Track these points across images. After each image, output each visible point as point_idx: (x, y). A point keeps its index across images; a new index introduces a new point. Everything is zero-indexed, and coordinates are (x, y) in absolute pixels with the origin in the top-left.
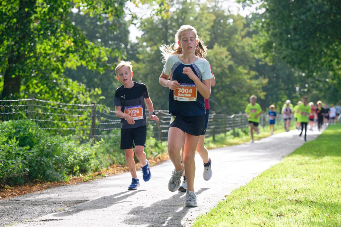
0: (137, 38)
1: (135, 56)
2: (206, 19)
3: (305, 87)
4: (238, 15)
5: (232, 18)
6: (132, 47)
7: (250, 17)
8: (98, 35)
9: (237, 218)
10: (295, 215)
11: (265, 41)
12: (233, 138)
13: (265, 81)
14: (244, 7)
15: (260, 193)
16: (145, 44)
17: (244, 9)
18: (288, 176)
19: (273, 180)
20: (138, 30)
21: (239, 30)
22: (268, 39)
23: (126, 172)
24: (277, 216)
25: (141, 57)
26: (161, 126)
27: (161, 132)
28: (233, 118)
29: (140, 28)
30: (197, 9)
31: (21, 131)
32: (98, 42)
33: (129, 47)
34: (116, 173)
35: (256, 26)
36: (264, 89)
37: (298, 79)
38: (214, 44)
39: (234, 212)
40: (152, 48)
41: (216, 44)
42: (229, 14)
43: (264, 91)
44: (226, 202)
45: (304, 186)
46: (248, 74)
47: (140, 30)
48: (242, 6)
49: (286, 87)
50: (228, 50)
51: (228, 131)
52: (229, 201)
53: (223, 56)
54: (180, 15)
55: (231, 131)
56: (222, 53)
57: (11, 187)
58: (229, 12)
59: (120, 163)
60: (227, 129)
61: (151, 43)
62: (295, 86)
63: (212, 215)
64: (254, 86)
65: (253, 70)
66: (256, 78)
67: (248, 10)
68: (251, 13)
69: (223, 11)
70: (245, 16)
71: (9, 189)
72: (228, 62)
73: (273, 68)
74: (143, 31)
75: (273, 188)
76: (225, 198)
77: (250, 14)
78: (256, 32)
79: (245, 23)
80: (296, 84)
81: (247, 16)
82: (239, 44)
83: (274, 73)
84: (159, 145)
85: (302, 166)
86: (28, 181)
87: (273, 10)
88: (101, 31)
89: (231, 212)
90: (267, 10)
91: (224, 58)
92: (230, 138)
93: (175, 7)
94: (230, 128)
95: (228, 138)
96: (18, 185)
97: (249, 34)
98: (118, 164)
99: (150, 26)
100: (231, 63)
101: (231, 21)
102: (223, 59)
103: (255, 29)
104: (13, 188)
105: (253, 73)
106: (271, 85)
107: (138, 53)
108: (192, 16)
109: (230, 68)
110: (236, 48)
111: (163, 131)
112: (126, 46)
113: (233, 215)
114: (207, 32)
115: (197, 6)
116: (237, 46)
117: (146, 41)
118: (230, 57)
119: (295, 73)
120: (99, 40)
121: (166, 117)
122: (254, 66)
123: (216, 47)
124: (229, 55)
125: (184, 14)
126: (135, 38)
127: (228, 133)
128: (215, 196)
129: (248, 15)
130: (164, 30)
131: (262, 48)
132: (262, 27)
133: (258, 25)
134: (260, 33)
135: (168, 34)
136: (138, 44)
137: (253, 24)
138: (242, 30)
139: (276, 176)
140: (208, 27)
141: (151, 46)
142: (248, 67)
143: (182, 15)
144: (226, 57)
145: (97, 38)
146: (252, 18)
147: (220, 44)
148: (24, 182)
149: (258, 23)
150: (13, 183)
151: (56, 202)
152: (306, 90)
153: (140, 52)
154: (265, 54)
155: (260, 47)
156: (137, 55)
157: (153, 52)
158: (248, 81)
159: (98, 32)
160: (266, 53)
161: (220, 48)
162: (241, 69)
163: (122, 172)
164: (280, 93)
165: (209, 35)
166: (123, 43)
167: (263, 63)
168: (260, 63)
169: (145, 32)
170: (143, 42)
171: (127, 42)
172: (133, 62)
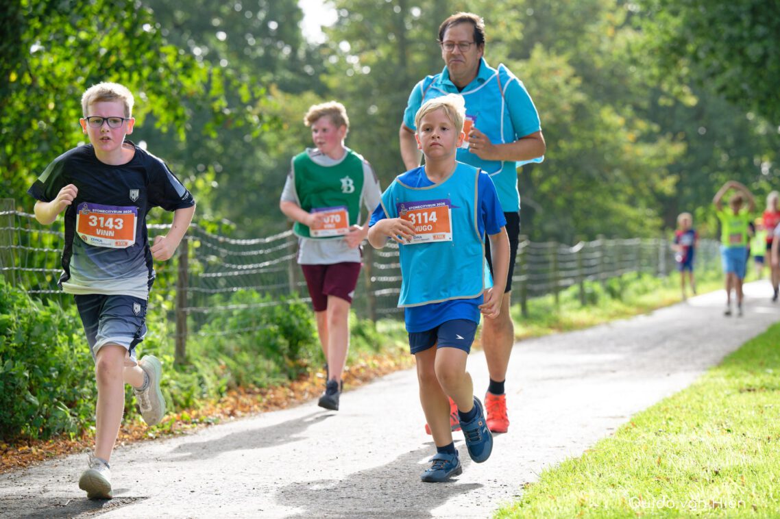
0: (324, 29)
6: (309, 54)
8: (216, 22)
12: (580, 309)
13: (676, 150)
16: (345, 46)
21: (605, 8)
25: (333, 82)
26: (373, 279)
27: (375, 297)
28: (580, 252)
29: (330, 3)
32: (218, 41)
33: (301, 54)
36: (673, 168)
38: (533, 47)
40: (364, 57)
41: (538, 46)
44: (521, 506)
45: (741, 460)
46: (629, 125)
49: (733, 163)
50: (571, 63)
51: (566, 287)
52: (528, 503)
53: (559, 79)
55: (574, 289)
56: (553, 70)
60: (562, 283)
61: (359, 44)
62: (758, 159)
64: (644, 161)
65: (642, 118)
66: (648, 138)
72: (572, 95)
73: (698, 112)
74: (339, 9)
75: (656, 464)
76: (522, 493)
80: (762, 155)
82: (604, 47)
83: (700, 126)
84: (369, 332)
91: (561, 85)
92: (571, 309)
94: (569, 282)
95: (563, 307)
98: (252, 386)
102: (558, 88)
105: (642, 125)
106: (693, 160)
107: (326, 71)
109: (579, 111)
110: (597, 57)
111: (378, 293)
112: (294, 50)
114: (514, 14)
116: (599, 52)
117: (349, 38)
118: (577, 82)
119: (756, 124)
120: (222, 36)
121: (388, 255)
122: (645, 104)
123: (537, 53)
124: (575, 76)
127: (564, 295)
128: (498, 484)
130: (397, 9)
135: (409, 19)
136: (324, 46)
138: (613, 11)
141: (361, 52)
142: (628, 111)
144: (567, 82)
145: (216, 29)
147: (548, 46)
153: (332, 70)
156: (324, 78)
157: (366, 70)
158: (627, 147)
159: (218, 14)
161: (549, 54)
162: (609, 116)
164: (716, 179)
165: (517, 20)
166: (286, 43)
167: (670, 103)
168: (662, 101)
169: (344, 13)
170: (339, 42)
171: (296, 41)
172: (310, 95)
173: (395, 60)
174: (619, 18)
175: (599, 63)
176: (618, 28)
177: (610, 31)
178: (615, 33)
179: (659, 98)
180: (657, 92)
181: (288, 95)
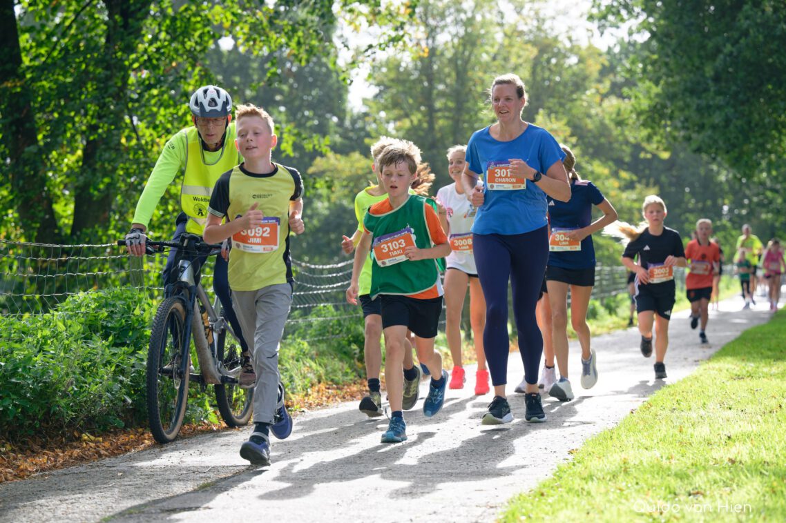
0: (365, 101)
1: (363, 141)
2: (519, 57)
3: (742, 206)
4: (590, 47)
5: (576, 54)
6: (354, 122)
7: (617, 50)
8: (278, 98)
9: (599, 500)
10: (729, 492)
11: (650, 104)
14: (602, 28)
15: (648, 443)
16: (383, 114)
17: (602, 33)
18: (711, 405)
19: (676, 413)
20: (367, 84)
22: (657, 100)
23: (347, 400)
24: (690, 495)
29: (371, 80)
30: (499, 37)
31: (116, 313)
32: (280, 112)
33: (347, 123)
34: (324, 404)
35: (629, 71)
37: (726, 187)
38: (537, 113)
39: (592, 486)
40: (398, 124)
41: (541, 111)
42: (568, 45)
44: (574, 465)
45: (747, 428)
46: (615, 174)
47: (371, 84)
48: (599, 27)
49: (700, 205)
50: (568, 124)
52: (579, 462)
54: (461, 49)
56: (554, 131)
57: (95, 436)
58: (570, 39)
59: (332, 380)
61: (396, 112)
62: (720, 201)
63: (542, 495)
64: (627, 204)
65: (625, 170)
66: (630, 186)
67: (612, 35)
68: (618, 42)
69: (556, 39)
70: (604, 49)
71: (91, 441)
73: (670, 164)
74: (378, 85)
75: (678, 433)
76: (570, 457)
77: (615, 45)
78: (630, 83)
79: (607, 63)
80: (723, 199)
81: (610, 49)
82: (593, 112)
83: (672, 175)
85: (742, 382)
86: (132, 422)
87: (667, 35)
88: (285, 88)
89: (586, 487)
90: (654, 35)
93: (449, 32)
96: (111, 432)
97: (616, 90)
98: (330, 383)
99: (392, 75)
101: (573, 60)
103: (628, 76)
104: (101, 439)
105: (624, 175)
107: (368, 135)
108: (487, 52)
110: (587, 120)
112: (341, 120)
113: (589, 493)
115: (498, 29)
116: (589, 116)
117: (385, 108)
118: (574, 140)
119: (718, 173)
120: (283, 109)
122: (627, 159)
123: (540, 118)
124: (572, 135)
125: (468, 47)
126: (361, 101)
128: (549, 451)
129: (612, 46)
130: (426, 84)
131: (642, 118)
132: (644, 71)
133: (634, 68)
134: (640, 84)
135: (435, 92)
136: (366, 115)
137: (623, 65)
138: (600, 81)
139: (684, 405)
141: (396, 120)
143: (465, 50)
144: (566, 140)
145: (278, 104)
146: (621, 53)
147: (550, 112)
148: (123, 424)
149: (633, 63)
150: (100, 427)
151: (196, 470)
152: (744, 212)
153: (373, 133)
154: (649, 130)
156: (367, 141)
157: (401, 134)
159: (281, 92)
160: (652, 128)
161: (551, 122)
162: (596, 167)
163: (339, 400)
164: (687, 220)
166: (335, 115)
167: (649, 156)
168: (642, 155)
169: (382, 88)
170: (378, 112)
171: (344, 111)
172: (356, 155)
173: (425, 125)
174: (606, 86)
175: (590, 124)
176: (604, 96)
177: (598, 99)
178: (602, 100)
179: (639, 153)
180: (637, 148)
181: (338, 156)
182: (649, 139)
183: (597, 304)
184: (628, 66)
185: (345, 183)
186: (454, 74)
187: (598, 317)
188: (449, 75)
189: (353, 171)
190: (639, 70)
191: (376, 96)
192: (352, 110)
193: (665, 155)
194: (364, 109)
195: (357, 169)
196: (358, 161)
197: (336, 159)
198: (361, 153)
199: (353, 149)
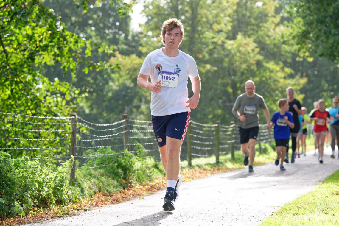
0: (140, 25)
1: (138, 49)
2: (228, 1)
6: (133, 37)
8: (90, 22)
11: (301, 31)
12: (259, 156)
13: (303, 81)
16: (150, 33)
20: (141, 15)
21: (270, 15)
22: (304, 28)
25: (144, 50)
29: (144, 14)
32: (92, 30)
33: (130, 38)
35: (289, 12)
36: (302, 91)
38: (238, 34)
41: (240, 34)
43: (301, 93)
46: (282, 70)
47: (143, 16)
49: (330, 87)
50: (255, 42)
53: (249, 49)
56: (247, 45)
65: (288, 67)
66: (291, 76)
72: (255, 57)
73: (314, 65)
74: (147, 16)
78: (289, 19)
79: (278, 6)
83: (315, 70)
88: (95, 16)
91: (250, 51)
98: (106, 192)
100: (260, 57)
102: (249, 53)
103: (289, 15)
105: (288, 70)
106: (311, 85)
107: (141, 45)
110: (267, 38)
112: (126, 36)
114: (228, 18)
116: (269, 36)
117: (152, 30)
118: (257, 50)
120: (93, 28)
122: (289, 60)
123: (240, 36)
124: (257, 47)
126: (138, 25)
131: (296, 38)
132: (298, 12)
133: (291, 10)
134: (295, 20)
136: (141, 33)
137: (285, 9)
138: (274, 17)
140: (230, 11)
141: (156, 36)
144: (253, 50)
145: (91, 25)
147: (245, 34)
149: (291, 8)
153: (144, 45)
154: (299, 46)
155: (294, 38)
156: (140, 48)
158: (282, 80)
159: (91, 18)
160: (301, 45)
161: (245, 38)
162: (271, 65)
165: (230, 22)
166: (123, 32)
167: (301, 60)
168: (298, 59)
169: (150, 18)
170: (148, 31)
171: (128, 31)
172: (134, 56)
174: (278, 19)
175: (268, 41)
176: (277, 25)
177: (273, 26)
178: (275, 27)
179: (296, 58)
180: (295, 55)
181: (124, 57)
182: (299, 50)
183: (267, 145)
184: (288, 9)
185: (127, 72)
186: (190, 11)
187: (267, 153)
188: (187, 11)
189: (132, 65)
190: (294, 12)
191: (147, 23)
192: (133, 30)
193: (311, 60)
194: (139, 30)
195: (134, 64)
196: (135, 60)
197: (122, 58)
198: (137, 55)
199: (132, 53)
